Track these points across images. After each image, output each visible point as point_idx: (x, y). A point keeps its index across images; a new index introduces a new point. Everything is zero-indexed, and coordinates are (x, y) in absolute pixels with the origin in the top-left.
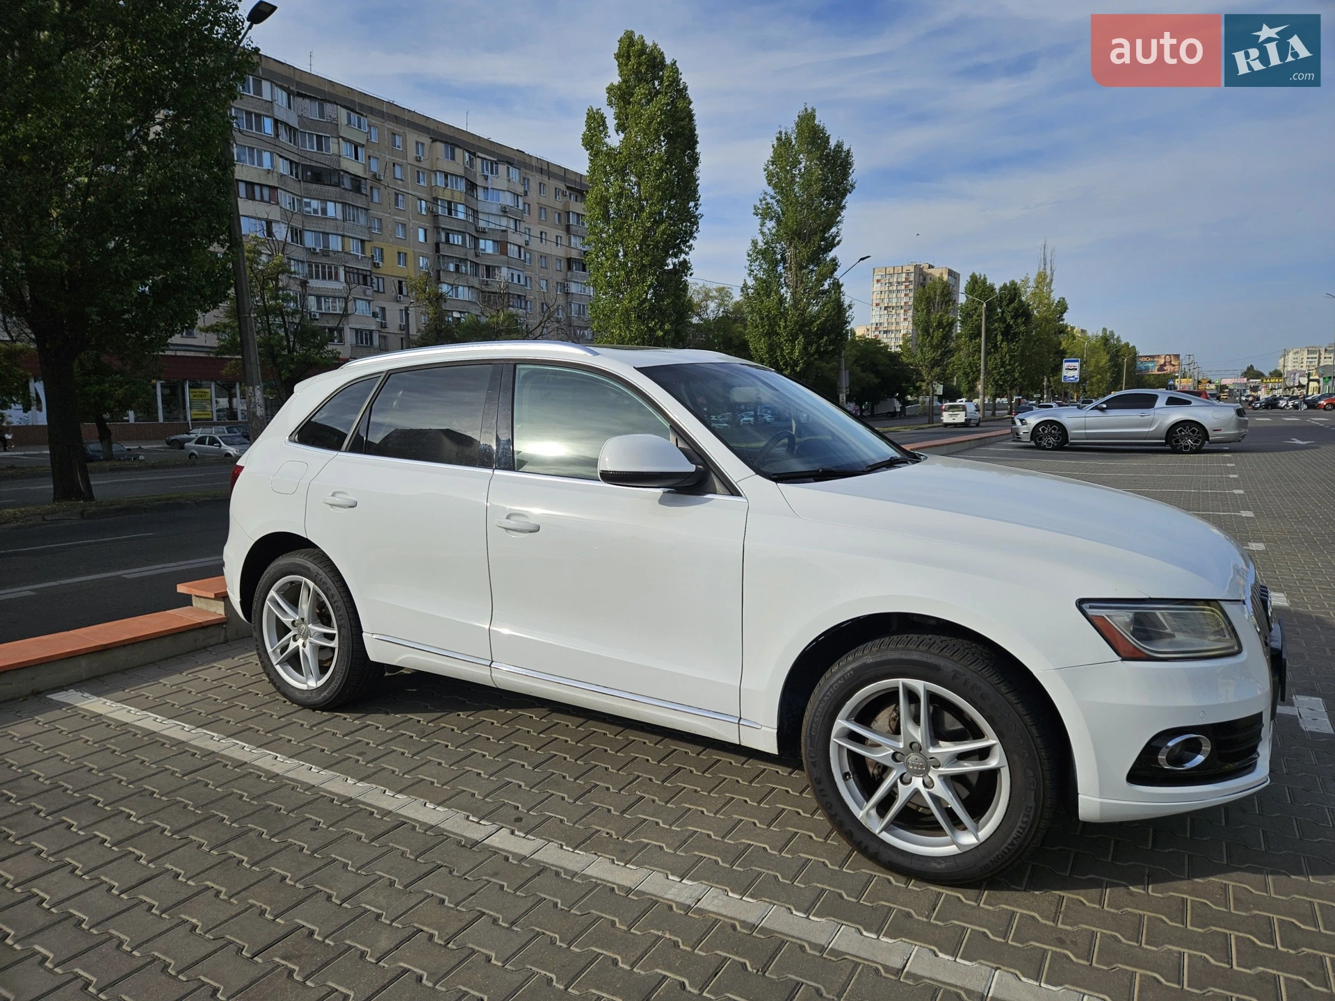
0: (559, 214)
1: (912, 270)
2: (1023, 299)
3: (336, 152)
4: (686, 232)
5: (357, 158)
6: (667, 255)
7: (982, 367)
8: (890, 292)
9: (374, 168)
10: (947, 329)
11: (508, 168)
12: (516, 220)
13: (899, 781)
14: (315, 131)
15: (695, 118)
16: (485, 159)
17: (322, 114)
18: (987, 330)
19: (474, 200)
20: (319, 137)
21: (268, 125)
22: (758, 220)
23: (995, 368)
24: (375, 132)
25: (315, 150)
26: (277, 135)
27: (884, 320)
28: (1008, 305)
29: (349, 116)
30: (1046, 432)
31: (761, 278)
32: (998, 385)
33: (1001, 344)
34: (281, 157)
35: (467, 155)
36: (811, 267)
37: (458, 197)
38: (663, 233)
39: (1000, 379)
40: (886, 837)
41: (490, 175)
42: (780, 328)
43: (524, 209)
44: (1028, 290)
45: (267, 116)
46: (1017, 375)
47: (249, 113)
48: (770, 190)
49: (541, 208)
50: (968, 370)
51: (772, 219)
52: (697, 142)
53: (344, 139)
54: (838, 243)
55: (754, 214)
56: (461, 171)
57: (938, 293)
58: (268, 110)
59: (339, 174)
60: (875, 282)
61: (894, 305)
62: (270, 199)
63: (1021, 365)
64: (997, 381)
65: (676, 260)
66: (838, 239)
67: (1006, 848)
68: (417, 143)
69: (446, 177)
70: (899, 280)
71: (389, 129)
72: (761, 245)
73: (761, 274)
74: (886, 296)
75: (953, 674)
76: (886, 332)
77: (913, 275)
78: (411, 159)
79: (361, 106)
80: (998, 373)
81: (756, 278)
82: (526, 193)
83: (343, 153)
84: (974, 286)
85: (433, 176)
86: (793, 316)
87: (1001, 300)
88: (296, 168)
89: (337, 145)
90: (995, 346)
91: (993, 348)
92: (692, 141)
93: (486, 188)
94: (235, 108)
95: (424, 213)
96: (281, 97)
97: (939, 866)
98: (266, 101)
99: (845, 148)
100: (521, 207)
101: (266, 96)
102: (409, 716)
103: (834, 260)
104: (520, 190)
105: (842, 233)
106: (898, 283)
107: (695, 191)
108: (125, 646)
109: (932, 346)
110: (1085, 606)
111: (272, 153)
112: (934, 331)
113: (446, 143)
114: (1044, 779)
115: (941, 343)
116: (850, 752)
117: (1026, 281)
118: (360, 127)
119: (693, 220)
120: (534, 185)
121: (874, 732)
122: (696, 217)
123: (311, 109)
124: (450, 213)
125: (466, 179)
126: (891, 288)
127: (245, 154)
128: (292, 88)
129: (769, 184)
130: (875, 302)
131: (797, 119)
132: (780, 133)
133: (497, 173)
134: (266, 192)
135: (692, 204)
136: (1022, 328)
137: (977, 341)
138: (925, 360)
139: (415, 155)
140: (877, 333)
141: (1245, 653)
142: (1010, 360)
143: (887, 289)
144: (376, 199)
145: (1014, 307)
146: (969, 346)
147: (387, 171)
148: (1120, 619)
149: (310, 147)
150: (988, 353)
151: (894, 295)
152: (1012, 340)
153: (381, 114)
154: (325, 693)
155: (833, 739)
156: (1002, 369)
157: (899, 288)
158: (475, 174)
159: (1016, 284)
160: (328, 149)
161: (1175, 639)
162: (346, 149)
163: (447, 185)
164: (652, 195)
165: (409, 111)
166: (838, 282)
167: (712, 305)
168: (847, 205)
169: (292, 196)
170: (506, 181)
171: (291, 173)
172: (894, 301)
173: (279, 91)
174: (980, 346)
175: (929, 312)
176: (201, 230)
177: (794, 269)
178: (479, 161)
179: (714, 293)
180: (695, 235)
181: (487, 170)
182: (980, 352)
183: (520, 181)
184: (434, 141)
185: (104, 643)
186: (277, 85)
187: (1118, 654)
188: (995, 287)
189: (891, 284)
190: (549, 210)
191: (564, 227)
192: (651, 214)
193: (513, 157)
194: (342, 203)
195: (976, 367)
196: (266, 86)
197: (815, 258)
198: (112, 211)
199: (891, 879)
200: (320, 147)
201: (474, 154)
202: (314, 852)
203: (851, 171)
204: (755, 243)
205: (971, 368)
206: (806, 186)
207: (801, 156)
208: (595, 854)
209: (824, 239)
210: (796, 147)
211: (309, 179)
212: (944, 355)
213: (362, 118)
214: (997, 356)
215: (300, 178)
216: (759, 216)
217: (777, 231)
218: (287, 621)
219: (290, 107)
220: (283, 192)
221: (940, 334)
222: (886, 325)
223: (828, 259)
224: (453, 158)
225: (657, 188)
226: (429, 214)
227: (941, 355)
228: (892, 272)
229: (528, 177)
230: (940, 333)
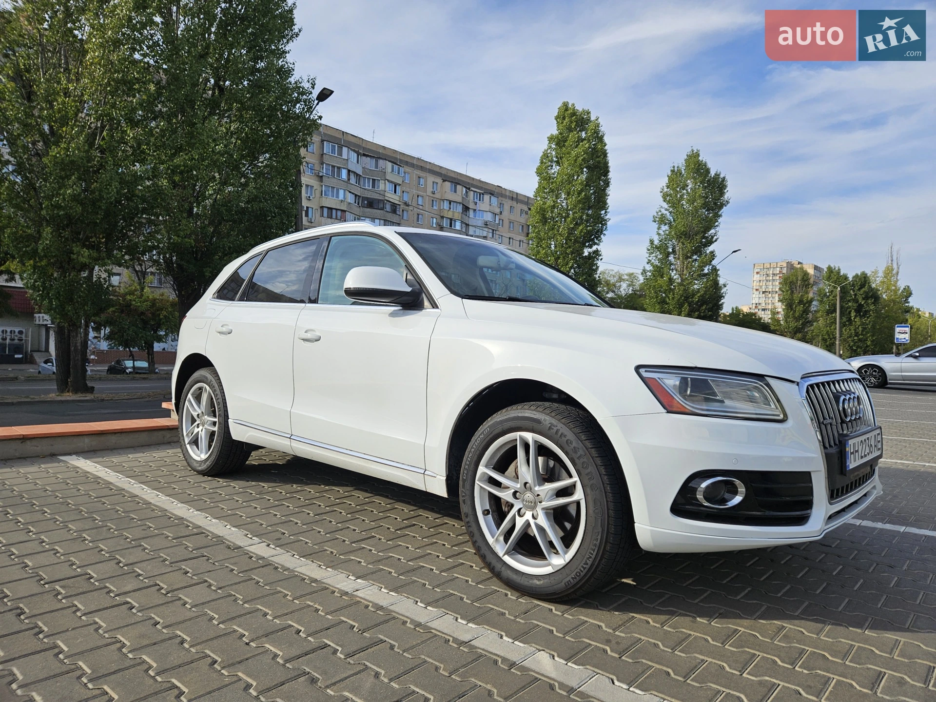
0: (522, 226)
1: (785, 265)
2: (874, 286)
3: (383, 189)
4: (598, 231)
5: (395, 192)
6: (584, 246)
7: (838, 335)
8: (767, 281)
9: (406, 199)
10: (807, 305)
11: (490, 197)
12: (493, 230)
13: (517, 513)
14: (371, 176)
15: (608, 155)
16: (476, 192)
17: (376, 167)
18: (841, 307)
19: (467, 218)
20: (374, 180)
21: (344, 173)
22: (656, 225)
23: (850, 337)
24: (409, 175)
25: (371, 188)
26: (349, 180)
27: (762, 301)
28: (859, 289)
29: (393, 167)
30: (868, 373)
31: (657, 265)
32: (852, 349)
33: (854, 319)
34: (350, 192)
35: (464, 189)
36: (695, 257)
37: (457, 216)
38: (581, 231)
39: (854, 345)
40: (507, 559)
41: (478, 201)
42: (669, 299)
43: (499, 223)
44: (877, 279)
45: (344, 168)
46: (869, 343)
47: (333, 167)
48: (665, 205)
49: (510, 222)
50: (826, 337)
51: (665, 224)
52: (608, 171)
53: (388, 180)
54: (716, 241)
55: (653, 221)
56: (459, 199)
57: (799, 278)
58: (345, 165)
59: (384, 202)
60: (755, 273)
61: (770, 290)
62: (341, 217)
63: (873, 336)
64: (852, 347)
65: (590, 250)
66: (715, 237)
67: (582, 567)
68: (433, 182)
69: (450, 203)
70: (775, 272)
71: (416, 174)
72: (656, 242)
73: (657, 263)
74: (764, 284)
75: (550, 425)
76: (764, 310)
77: (786, 269)
78: (429, 193)
79: (401, 161)
80: (853, 341)
81: (652, 264)
82: (501, 213)
83: (387, 189)
84: (830, 276)
85: (442, 203)
86: (679, 291)
87: (853, 285)
88: (359, 199)
89: (384, 185)
90: (850, 320)
91: (847, 322)
92: (605, 171)
93: (475, 210)
94: (326, 164)
95: (434, 226)
96: (353, 156)
97: (538, 583)
98: (344, 159)
99: (722, 176)
100: (497, 222)
101: (345, 156)
102: (260, 483)
103: (712, 252)
104: (497, 211)
105: (719, 234)
106: (774, 274)
107: (606, 203)
108: (115, 433)
109: (795, 318)
110: (642, 371)
111: (345, 190)
112: (796, 306)
113: (452, 182)
114: (608, 509)
115: (802, 315)
116: (490, 493)
117: (876, 272)
118: (399, 173)
119: (603, 222)
120: (507, 207)
121: (507, 478)
122: (606, 220)
123: (369, 163)
124: (451, 226)
125: (463, 204)
126: (768, 278)
127: (329, 191)
128: (360, 151)
129: (664, 201)
130: (755, 288)
131: (686, 157)
132: (674, 167)
133: (483, 200)
134: (339, 213)
135: (603, 212)
136: (872, 307)
137: (833, 315)
138: (789, 327)
139: (432, 190)
140: (757, 310)
141: (790, 423)
142: (863, 331)
143: (764, 279)
144: (405, 218)
145: (865, 292)
146: (827, 319)
147: (414, 200)
148: (671, 382)
149: (368, 186)
150: (843, 325)
151: (771, 283)
152: (864, 316)
153: (413, 165)
154: (208, 463)
155: (477, 482)
156: (856, 338)
157: (774, 278)
158: (469, 201)
159: (866, 274)
160: (378, 187)
161: (725, 404)
162: (389, 187)
163: (450, 208)
164: (575, 206)
165: (430, 163)
166: (716, 268)
167: (624, 285)
168: (723, 214)
169: (354, 216)
170: (488, 206)
171: (355, 202)
172: (771, 287)
173: (353, 153)
174: (835, 319)
175: (792, 292)
176: (277, 224)
177: (681, 258)
178: (472, 193)
179: (626, 277)
180: (604, 232)
181: (477, 198)
182: (836, 324)
183: (497, 205)
184: (444, 181)
185: (102, 429)
186: (351, 150)
187: (664, 408)
188: (848, 276)
189: (768, 275)
190: (515, 223)
191: (525, 234)
192: (574, 219)
193: (494, 190)
194: (384, 220)
195: (833, 335)
196: (345, 150)
197: (698, 251)
198: (224, 211)
199: (509, 593)
200: (373, 186)
201: (469, 189)
202: (132, 540)
203: (726, 191)
204: (652, 242)
205: (829, 335)
206: (691, 201)
207: (689, 181)
208: (312, 561)
209: (704, 237)
210: (685, 175)
211: (366, 206)
212: (804, 325)
213: (401, 168)
214: (852, 328)
215: (360, 205)
216: (657, 223)
217: (669, 233)
218: (195, 414)
219: (358, 162)
220: (349, 213)
221: (801, 309)
222: (764, 305)
223: (708, 252)
224: (455, 192)
225: (579, 202)
226: (438, 226)
227: (802, 324)
228: (769, 267)
229: (503, 202)
230: (801, 307)
